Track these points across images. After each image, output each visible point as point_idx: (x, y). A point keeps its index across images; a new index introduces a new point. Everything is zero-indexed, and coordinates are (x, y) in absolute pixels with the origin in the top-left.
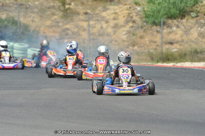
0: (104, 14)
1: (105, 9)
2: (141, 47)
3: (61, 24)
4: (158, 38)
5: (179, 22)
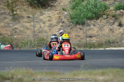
1: (42, 14)
3: (11, 25)
5: (95, 22)
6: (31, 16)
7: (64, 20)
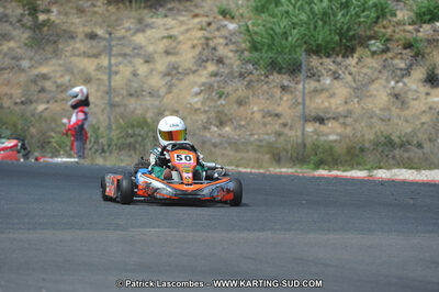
0: (140, 39)
1: (142, 26)
2: (241, 127)
3: (25, 64)
4: (284, 105)
5: (339, 64)
6: (100, 32)
7: (222, 51)
